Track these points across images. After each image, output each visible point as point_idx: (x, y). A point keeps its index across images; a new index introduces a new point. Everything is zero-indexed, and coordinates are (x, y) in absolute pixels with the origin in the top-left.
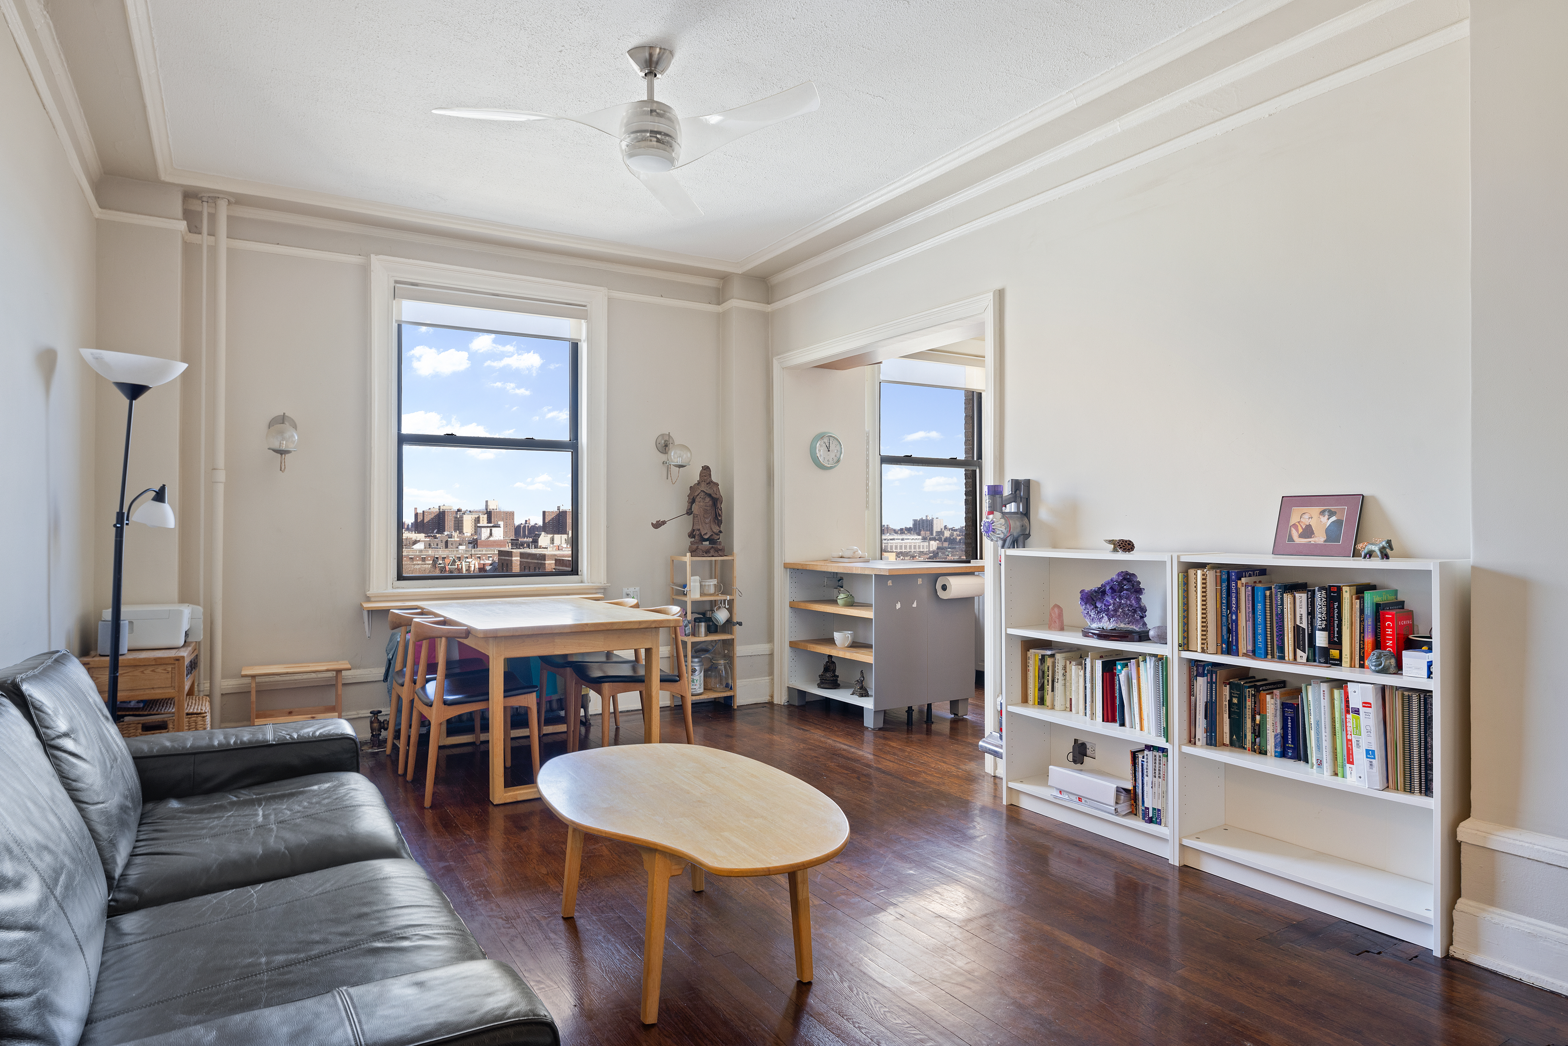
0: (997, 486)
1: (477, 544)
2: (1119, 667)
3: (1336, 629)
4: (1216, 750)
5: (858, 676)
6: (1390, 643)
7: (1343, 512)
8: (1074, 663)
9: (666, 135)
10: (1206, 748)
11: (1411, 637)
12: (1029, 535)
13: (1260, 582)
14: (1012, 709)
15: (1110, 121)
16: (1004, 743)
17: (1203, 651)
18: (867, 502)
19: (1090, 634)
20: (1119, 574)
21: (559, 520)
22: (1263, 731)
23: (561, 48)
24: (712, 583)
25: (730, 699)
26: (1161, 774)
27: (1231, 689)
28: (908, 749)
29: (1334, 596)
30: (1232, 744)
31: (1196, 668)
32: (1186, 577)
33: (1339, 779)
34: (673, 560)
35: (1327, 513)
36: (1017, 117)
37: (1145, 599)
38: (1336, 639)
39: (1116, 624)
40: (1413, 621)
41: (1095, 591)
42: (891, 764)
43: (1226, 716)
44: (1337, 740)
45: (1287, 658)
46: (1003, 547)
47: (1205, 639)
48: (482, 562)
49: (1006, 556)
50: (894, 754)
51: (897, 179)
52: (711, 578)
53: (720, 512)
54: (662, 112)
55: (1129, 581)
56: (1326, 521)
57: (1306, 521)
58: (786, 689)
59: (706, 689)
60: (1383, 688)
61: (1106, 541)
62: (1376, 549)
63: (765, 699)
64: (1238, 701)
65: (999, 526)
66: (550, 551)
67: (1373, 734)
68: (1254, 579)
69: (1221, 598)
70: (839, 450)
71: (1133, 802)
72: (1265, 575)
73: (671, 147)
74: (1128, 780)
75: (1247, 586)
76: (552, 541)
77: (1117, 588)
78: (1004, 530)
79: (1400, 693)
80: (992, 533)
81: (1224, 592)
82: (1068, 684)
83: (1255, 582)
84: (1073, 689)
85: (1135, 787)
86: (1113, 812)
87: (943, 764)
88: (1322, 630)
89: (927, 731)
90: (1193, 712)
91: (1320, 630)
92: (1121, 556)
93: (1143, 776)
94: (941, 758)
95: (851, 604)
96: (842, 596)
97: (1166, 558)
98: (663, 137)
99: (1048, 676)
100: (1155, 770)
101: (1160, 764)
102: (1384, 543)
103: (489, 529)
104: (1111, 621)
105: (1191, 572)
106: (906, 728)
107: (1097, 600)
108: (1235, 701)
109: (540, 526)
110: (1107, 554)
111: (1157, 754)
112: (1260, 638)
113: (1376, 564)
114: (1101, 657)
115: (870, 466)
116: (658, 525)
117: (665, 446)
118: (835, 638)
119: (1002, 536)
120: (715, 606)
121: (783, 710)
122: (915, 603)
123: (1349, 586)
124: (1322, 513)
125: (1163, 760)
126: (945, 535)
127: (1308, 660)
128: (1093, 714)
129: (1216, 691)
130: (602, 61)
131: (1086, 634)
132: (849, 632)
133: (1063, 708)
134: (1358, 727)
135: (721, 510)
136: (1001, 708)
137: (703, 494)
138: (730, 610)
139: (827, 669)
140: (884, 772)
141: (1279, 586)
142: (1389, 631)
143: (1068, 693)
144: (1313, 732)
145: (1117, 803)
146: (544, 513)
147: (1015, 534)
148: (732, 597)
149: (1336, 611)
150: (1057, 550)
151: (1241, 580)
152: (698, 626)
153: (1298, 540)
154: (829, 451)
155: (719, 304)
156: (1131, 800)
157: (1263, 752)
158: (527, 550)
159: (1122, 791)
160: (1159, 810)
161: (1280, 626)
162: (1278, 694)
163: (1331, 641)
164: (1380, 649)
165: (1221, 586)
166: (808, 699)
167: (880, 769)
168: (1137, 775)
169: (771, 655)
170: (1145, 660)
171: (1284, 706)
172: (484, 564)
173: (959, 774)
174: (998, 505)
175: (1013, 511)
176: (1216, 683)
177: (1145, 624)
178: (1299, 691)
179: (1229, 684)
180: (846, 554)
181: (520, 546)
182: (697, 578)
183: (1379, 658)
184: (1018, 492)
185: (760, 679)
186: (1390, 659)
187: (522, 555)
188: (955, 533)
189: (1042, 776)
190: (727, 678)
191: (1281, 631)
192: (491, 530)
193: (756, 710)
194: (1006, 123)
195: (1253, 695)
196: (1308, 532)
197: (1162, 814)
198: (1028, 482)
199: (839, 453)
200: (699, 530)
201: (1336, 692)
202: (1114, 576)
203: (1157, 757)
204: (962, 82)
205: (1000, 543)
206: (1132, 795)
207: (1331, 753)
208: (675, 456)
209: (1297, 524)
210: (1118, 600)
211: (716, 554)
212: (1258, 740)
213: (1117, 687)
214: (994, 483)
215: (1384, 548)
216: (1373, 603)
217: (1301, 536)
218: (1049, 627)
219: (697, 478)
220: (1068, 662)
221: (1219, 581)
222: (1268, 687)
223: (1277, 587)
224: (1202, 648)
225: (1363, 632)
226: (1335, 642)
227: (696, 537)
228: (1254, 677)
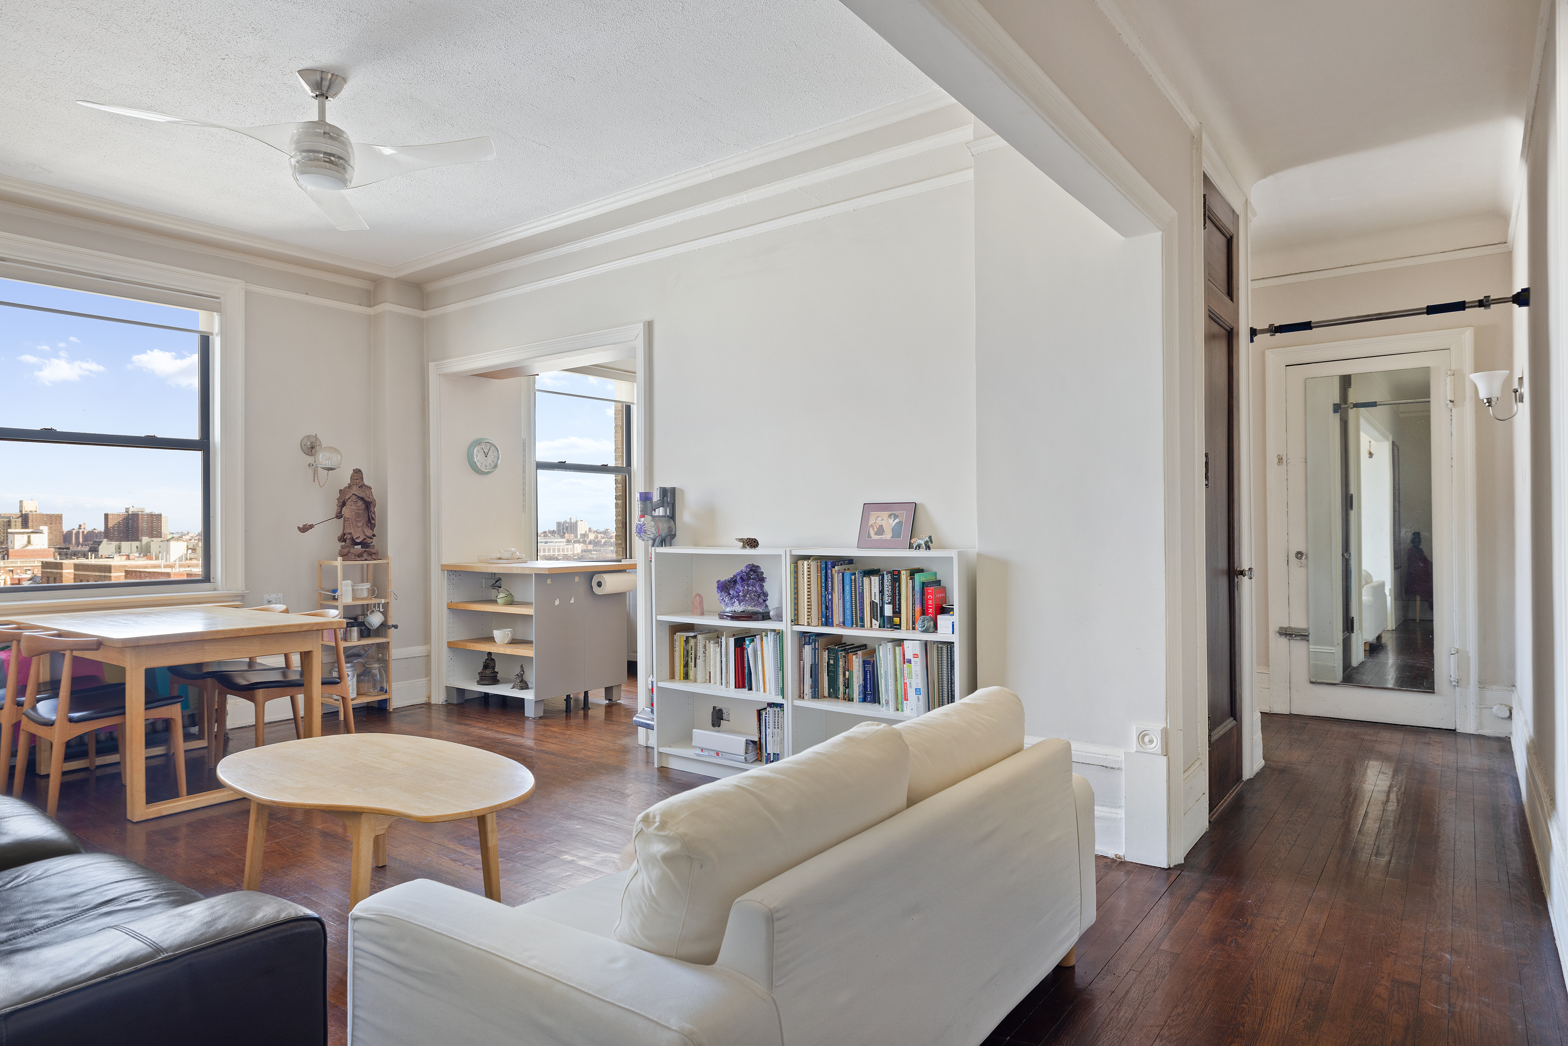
0: (648, 493)
1: (7, 554)
2: (747, 642)
3: (897, 602)
4: (819, 701)
5: (518, 671)
6: (930, 611)
7: (904, 516)
8: (712, 642)
9: (340, 158)
10: (812, 701)
11: (944, 606)
12: (675, 536)
13: (848, 569)
14: (661, 684)
15: (738, 193)
16: (655, 716)
17: (809, 625)
18: (524, 506)
19: (725, 616)
20: (747, 567)
21: (128, 524)
22: (851, 683)
23: (224, 57)
24: (365, 587)
25: (385, 701)
26: (779, 726)
27: (829, 653)
28: (569, 732)
29: (896, 578)
30: (830, 696)
31: (805, 638)
32: (796, 567)
33: (900, 712)
34: (321, 565)
35: (893, 517)
36: (664, 178)
37: (767, 586)
38: (897, 610)
39: (745, 607)
40: (945, 594)
41: (729, 581)
42: (553, 746)
43: (825, 674)
44: (898, 684)
45: (866, 626)
46: (653, 546)
47: (810, 615)
48: (16, 576)
49: (656, 553)
50: (556, 737)
51: (557, 213)
52: (363, 582)
53: (373, 515)
54: (335, 135)
55: (755, 571)
56: (893, 522)
57: (879, 522)
58: (445, 688)
59: (359, 694)
60: (926, 644)
61: (737, 539)
62: (922, 542)
63: (422, 700)
64: (834, 662)
65: (650, 527)
66: (117, 561)
67: (920, 677)
68: (844, 567)
69: (821, 582)
70: (496, 455)
71: (758, 751)
72: (852, 564)
73: (344, 169)
74: (755, 735)
75: (839, 572)
76: (119, 550)
77: (745, 577)
78: (654, 531)
79: (936, 645)
80: (643, 534)
81: (823, 578)
82: (707, 660)
83: (845, 570)
84: (712, 664)
85: (760, 739)
86: (744, 761)
87: (601, 741)
88: (889, 603)
89: (584, 716)
90: (802, 673)
91: (887, 604)
92: (749, 551)
93: (766, 729)
94: (598, 737)
95: (511, 603)
96: (501, 595)
97: (781, 552)
98: (337, 160)
99: (691, 654)
100: (775, 722)
101: (778, 717)
102: (927, 538)
103: (26, 536)
104: (741, 605)
105: (800, 562)
106: (565, 715)
107: (730, 588)
108: (832, 662)
109: (100, 533)
110: (738, 550)
111: (776, 710)
112: (848, 612)
113: (923, 553)
114: (734, 635)
115: (527, 471)
116: (304, 529)
117: (311, 448)
118: (495, 636)
119: (652, 536)
120: (368, 611)
121: (441, 709)
122: (573, 599)
123: (906, 570)
124: (890, 516)
125: (781, 713)
126: (590, 538)
127: (880, 627)
128: (727, 683)
129: (818, 655)
130: (269, 74)
131: (722, 617)
132: (509, 630)
133: (704, 680)
134: (910, 673)
135: (374, 513)
136: (652, 686)
137: (354, 497)
138: (385, 614)
139: (486, 667)
140: (547, 753)
141: (860, 572)
142: (930, 602)
143: (707, 668)
144: (883, 680)
145: (746, 753)
146: (106, 516)
147: (663, 535)
148: (387, 601)
149: (897, 589)
150: (698, 547)
151: (834, 568)
152: (350, 630)
153: (874, 537)
154: (486, 456)
155: (370, 306)
156: (757, 750)
157: (851, 700)
158: (82, 561)
159: (751, 743)
160: (778, 754)
161: (862, 602)
162: (861, 654)
163: (894, 612)
164: (925, 615)
165: (821, 573)
166: (467, 697)
167: (543, 750)
168: (761, 729)
169: (428, 656)
170: (766, 635)
171: (865, 663)
172: (19, 579)
173: (616, 747)
174: (649, 510)
175: (661, 515)
176: (818, 649)
177: (767, 606)
178: (874, 651)
179: (827, 649)
180: (505, 555)
181: (71, 555)
182: (349, 582)
183: (923, 621)
184: (665, 498)
185: (416, 680)
186: (930, 622)
187: (77, 567)
188: (600, 535)
189: (686, 739)
190: (381, 682)
191: (862, 606)
192: (29, 537)
193: (413, 711)
194: (654, 181)
195: (844, 657)
196: (880, 531)
197: (780, 757)
198: (673, 490)
199: (496, 459)
200: (350, 534)
201: (897, 648)
202: (744, 568)
203: (776, 712)
204: (618, 145)
205: (650, 542)
206: (758, 746)
207: (895, 694)
208: (323, 459)
209: (874, 524)
210: (746, 587)
211: (370, 558)
212: (847, 690)
213: (746, 659)
214: (644, 490)
215: (927, 541)
216: (920, 582)
217: (876, 534)
218: (692, 613)
219: (347, 481)
220: (707, 642)
221: (819, 569)
222: (854, 650)
223: (860, 573)
224: (808, 622)
225: (914, 604)
226: (897, 612)
227: (348, 541)
228: (845, 643)
